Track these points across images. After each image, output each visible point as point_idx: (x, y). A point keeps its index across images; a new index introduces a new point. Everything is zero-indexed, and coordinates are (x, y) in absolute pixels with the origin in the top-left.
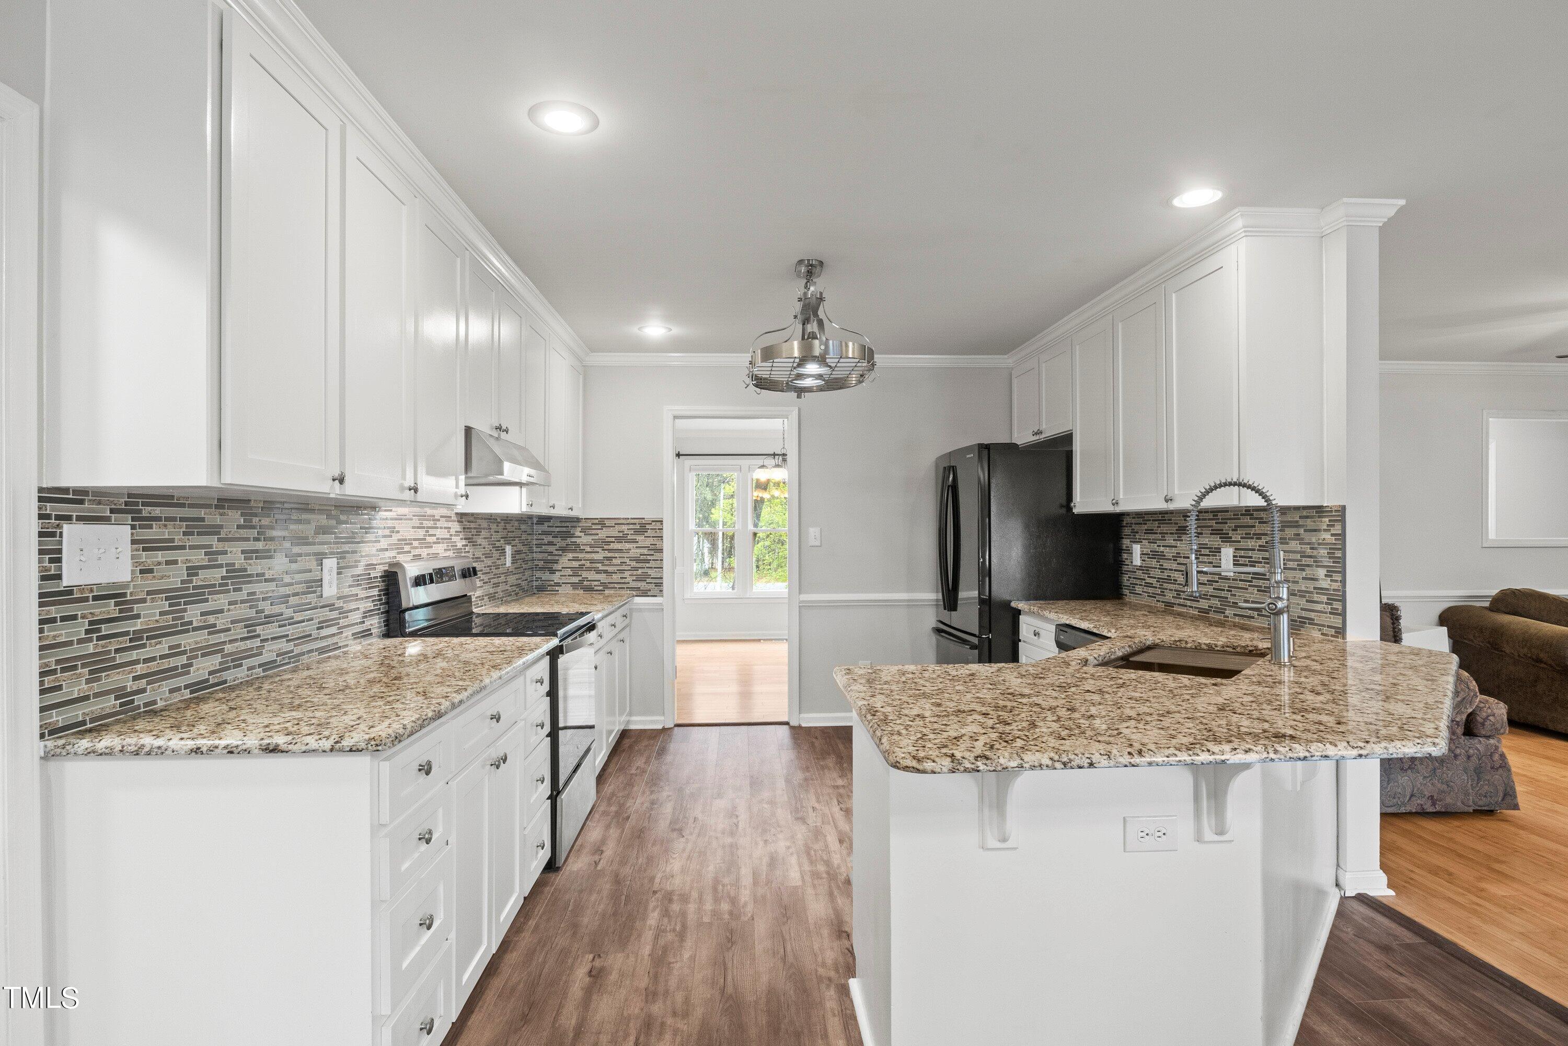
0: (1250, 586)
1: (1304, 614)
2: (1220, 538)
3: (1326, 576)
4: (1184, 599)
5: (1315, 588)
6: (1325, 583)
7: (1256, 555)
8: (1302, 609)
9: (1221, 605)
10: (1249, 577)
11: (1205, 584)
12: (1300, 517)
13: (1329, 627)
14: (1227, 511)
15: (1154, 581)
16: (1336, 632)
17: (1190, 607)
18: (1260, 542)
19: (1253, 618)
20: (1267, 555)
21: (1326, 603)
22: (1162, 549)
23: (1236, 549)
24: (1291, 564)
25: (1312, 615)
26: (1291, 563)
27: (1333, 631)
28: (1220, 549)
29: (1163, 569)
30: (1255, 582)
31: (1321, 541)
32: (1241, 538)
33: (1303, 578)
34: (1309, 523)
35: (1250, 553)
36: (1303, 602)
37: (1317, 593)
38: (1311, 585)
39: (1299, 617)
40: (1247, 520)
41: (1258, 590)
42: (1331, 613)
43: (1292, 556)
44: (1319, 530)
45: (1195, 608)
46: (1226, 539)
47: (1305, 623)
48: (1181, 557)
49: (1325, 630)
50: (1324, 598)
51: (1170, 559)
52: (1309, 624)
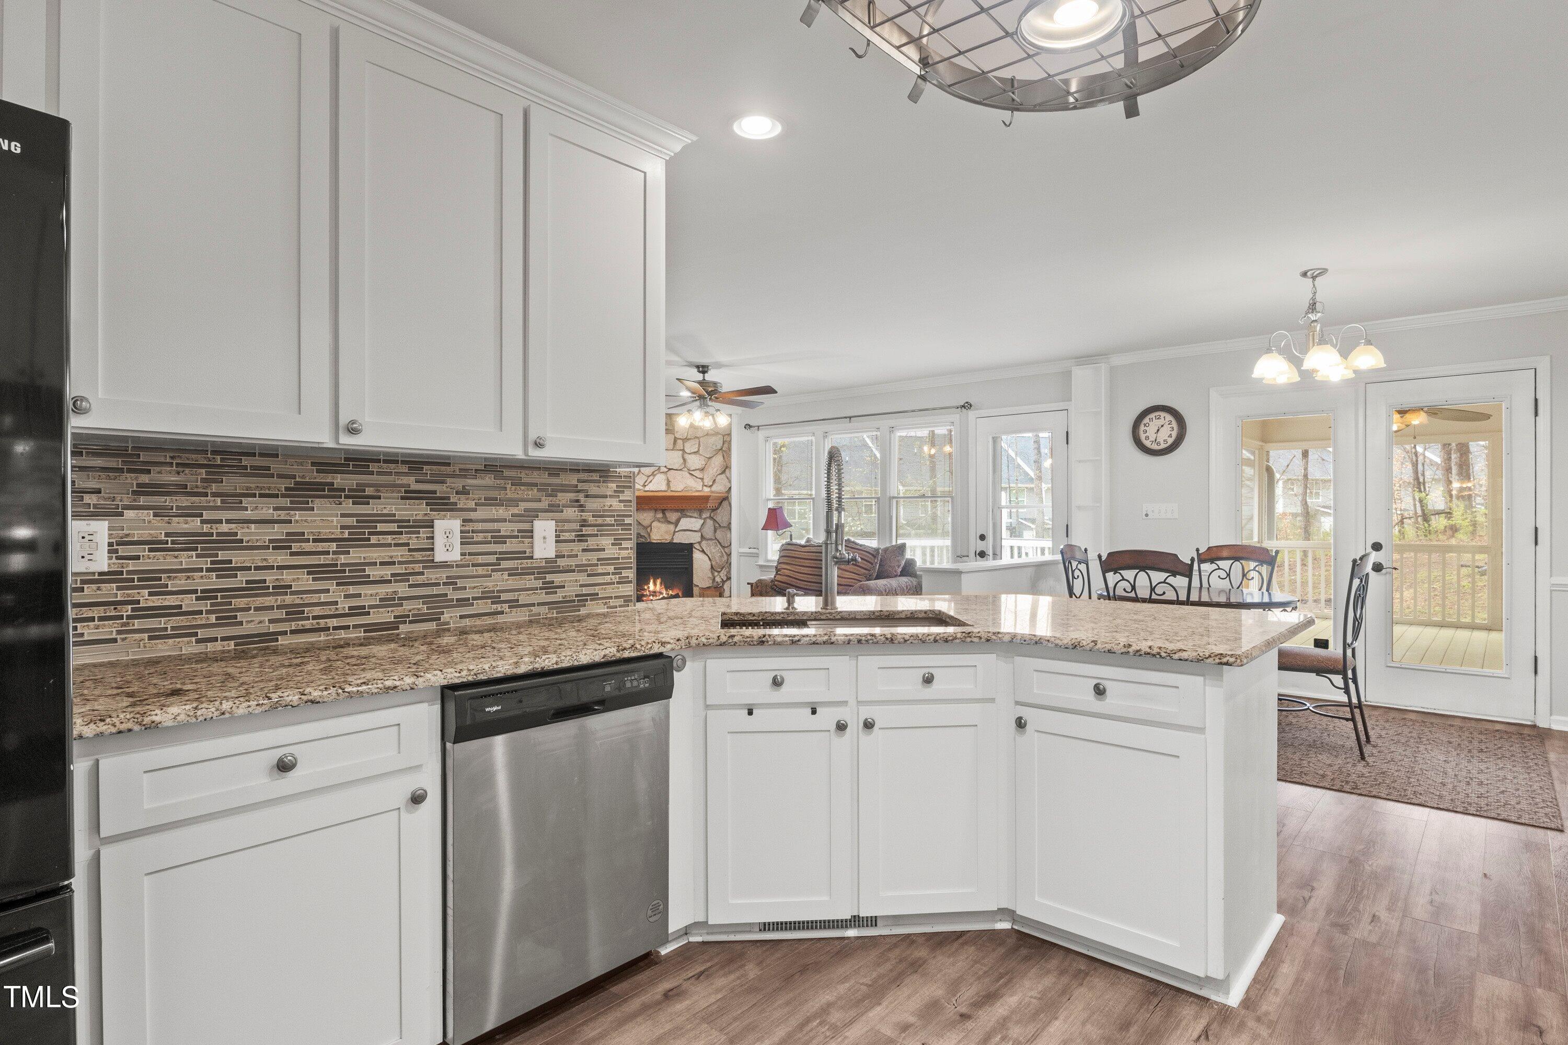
0: (493, 571)
1: (585, 591)
2: (427, 504)
3: (613, 544)
4: (314, 618)
5: (599, 560)
6: (611, 552)
7: (505, 528)
8: (581, 586)
9: (428, 608)
10: (492, 559)
11: (390, 582)
12: (579, 481)
13: (616, 597)
14: (449, 464)
15: (189, 602)
16: (625, 601)
17: (335, 628)
18: (515, 511)
19: (502, 613)
20: (525, 526)
21: (614, 573)
22: (225, 528)
23: (464, 521)
24: (567, 536)
25: (596, 589)
26: (567, 534)
27: (621, 601)
28: (432, 521)
29: (225, 569)
30: (505, 564)
31: (606, 508)
32: (476, 504)
33: (584, 550)
34: (593, 489)
35: (496, 526)
36: (583, 578)
37: (602, 565)
38: (593, 557)
39: (576, 596)
40: (489, 480)
41: (509, 575)
42: (618, 583)
43: (567, 526)
44: (606, 497)
45: (355, 626)
46: (442, 505)
47: (587, 600)
48: (308, 541)
49: (612, 602)
50: (611, 569)
51: (268, 547)
52: (591, 600)
